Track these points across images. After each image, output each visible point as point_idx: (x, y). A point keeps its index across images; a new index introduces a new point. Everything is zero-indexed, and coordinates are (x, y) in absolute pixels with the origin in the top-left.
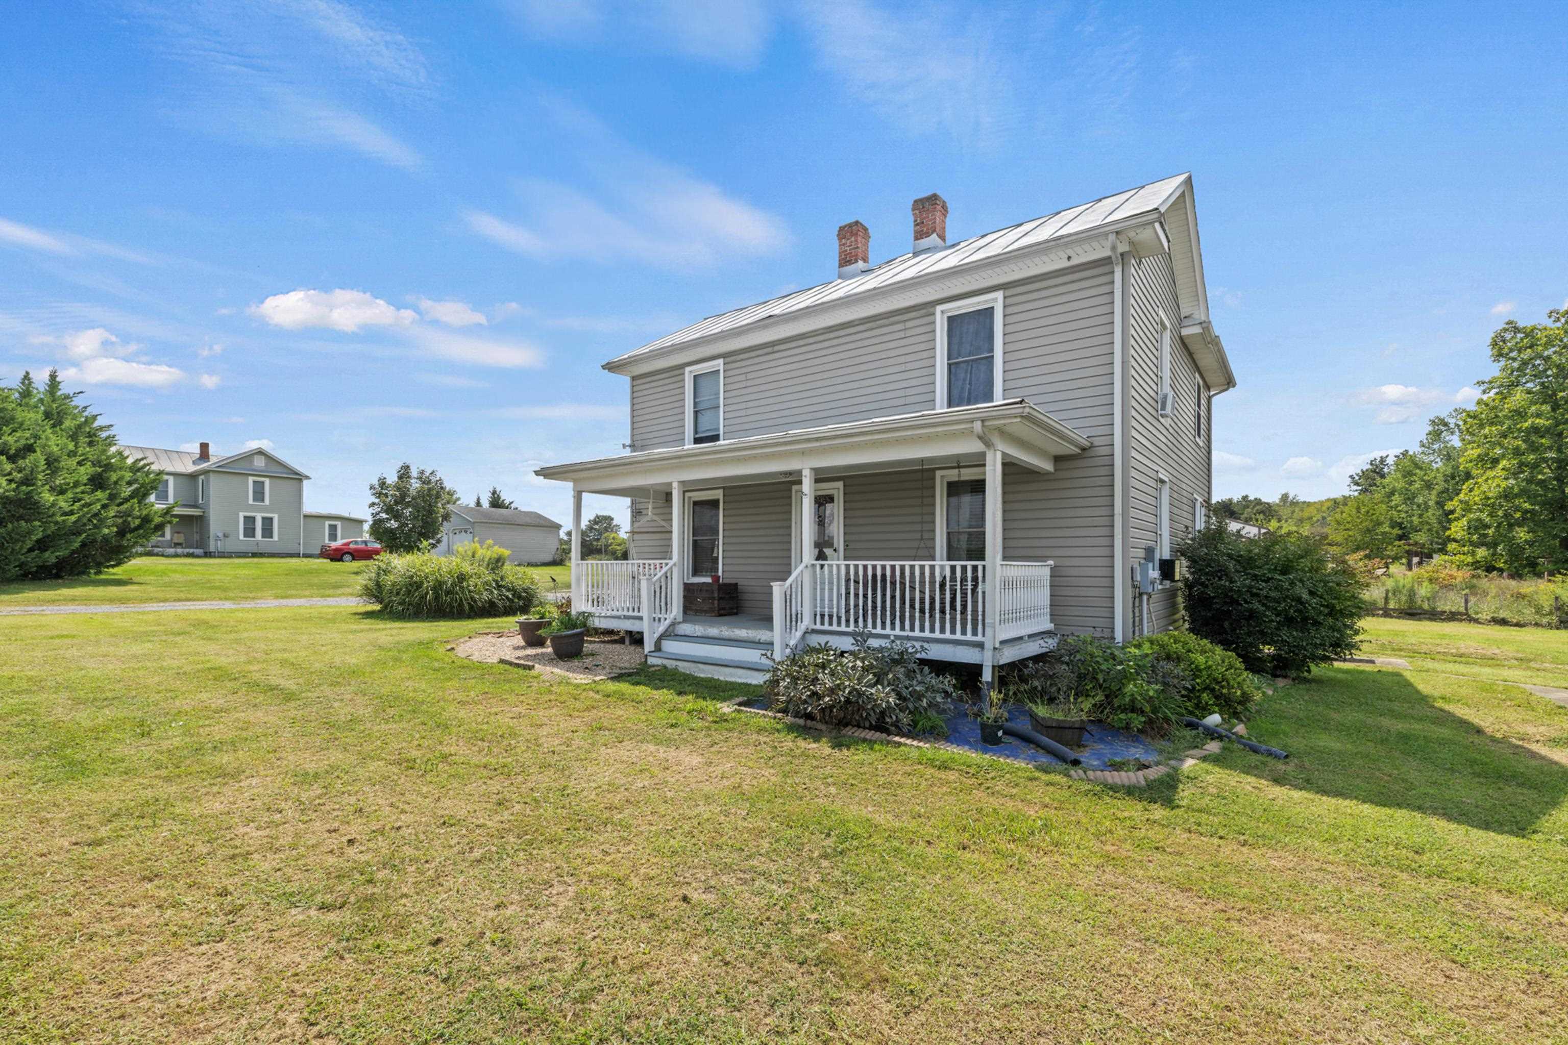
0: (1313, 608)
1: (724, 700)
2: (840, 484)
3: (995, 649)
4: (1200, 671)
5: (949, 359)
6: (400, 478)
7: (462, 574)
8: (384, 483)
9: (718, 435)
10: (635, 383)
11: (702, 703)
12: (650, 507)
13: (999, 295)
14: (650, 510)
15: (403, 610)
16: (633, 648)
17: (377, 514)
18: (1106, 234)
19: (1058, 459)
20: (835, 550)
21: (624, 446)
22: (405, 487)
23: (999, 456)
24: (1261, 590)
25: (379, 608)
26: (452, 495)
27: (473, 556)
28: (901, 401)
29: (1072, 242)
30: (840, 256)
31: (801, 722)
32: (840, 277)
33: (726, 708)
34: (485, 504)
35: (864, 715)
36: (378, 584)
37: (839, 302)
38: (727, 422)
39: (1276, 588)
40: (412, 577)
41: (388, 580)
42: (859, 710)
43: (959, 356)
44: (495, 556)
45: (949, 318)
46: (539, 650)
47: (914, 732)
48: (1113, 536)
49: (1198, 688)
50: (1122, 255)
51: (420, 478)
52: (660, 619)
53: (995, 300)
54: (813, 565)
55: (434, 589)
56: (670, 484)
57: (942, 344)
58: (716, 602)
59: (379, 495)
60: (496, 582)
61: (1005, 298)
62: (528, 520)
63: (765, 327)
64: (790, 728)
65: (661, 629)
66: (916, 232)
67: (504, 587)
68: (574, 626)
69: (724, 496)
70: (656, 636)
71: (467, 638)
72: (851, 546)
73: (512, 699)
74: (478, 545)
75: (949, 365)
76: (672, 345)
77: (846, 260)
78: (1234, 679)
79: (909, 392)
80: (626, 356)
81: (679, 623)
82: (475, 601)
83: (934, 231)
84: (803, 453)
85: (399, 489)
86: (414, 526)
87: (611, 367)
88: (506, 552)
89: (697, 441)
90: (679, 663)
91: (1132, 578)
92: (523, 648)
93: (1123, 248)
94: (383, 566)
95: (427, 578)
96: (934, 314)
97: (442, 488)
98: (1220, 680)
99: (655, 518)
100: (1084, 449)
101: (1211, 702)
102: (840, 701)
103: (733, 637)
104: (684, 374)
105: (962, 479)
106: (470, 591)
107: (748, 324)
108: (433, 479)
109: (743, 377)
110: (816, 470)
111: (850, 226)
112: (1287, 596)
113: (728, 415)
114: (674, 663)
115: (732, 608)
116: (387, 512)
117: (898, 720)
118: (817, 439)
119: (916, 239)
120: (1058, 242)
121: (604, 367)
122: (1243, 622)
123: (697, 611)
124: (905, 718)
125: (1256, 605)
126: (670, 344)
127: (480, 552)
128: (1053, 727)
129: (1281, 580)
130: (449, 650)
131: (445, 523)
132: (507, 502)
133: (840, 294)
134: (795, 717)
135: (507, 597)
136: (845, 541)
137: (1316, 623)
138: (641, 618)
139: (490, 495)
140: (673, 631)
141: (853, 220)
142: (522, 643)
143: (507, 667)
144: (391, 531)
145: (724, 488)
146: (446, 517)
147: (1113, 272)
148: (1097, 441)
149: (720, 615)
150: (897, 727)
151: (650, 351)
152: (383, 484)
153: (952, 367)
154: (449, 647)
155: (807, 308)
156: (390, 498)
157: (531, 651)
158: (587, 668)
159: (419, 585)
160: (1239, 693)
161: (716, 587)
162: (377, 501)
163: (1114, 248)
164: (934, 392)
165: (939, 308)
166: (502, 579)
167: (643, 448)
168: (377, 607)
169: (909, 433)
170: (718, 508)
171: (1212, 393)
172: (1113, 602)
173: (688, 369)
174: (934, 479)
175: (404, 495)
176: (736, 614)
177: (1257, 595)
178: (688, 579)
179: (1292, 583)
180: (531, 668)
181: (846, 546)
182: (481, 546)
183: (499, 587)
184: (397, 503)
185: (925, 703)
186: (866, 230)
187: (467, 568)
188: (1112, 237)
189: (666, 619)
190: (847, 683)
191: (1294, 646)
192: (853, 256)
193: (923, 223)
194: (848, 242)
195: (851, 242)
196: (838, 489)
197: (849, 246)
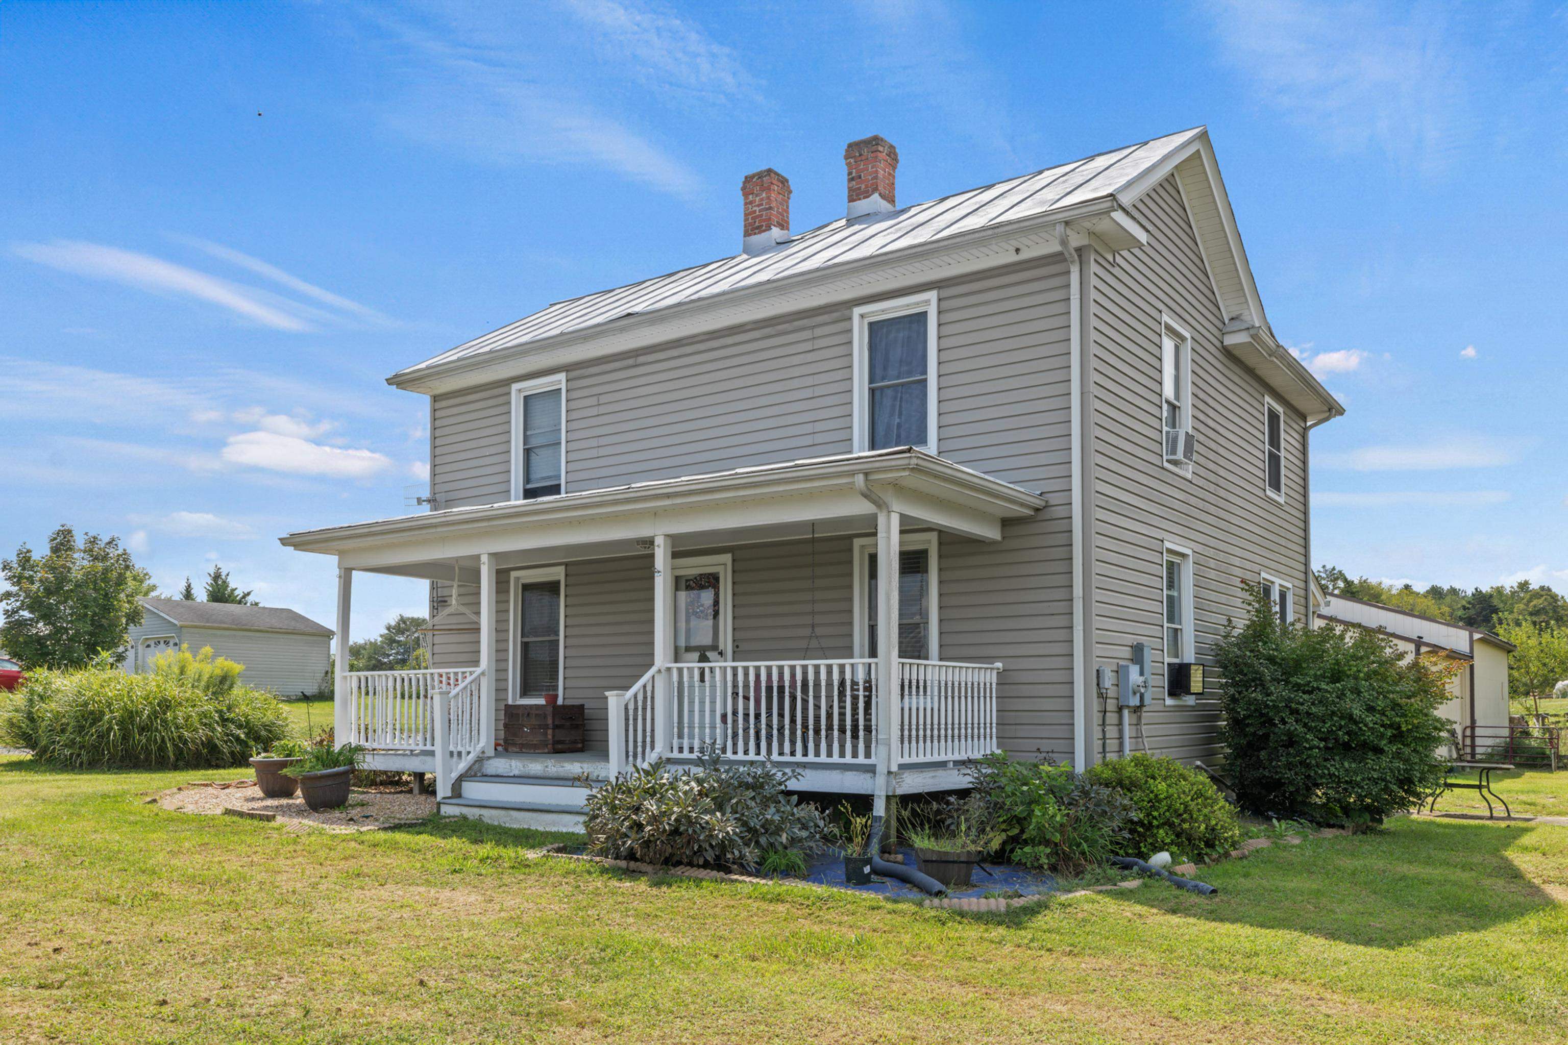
0: (1370, 729)
1: (533, 847)
2: (727, 558)
3: (889, 773)
4: (1159, 801)
5: (871, 381)
6: (55, 550)
7: (166, 700)
8: (28, 560)
9: (559, 486)
10: (438, 405)
11: (502, 851)
12: (454, 592)
13: (932, 295)
14: (454, 596)
15: (72, 755)
16: (423, 797)
17: (15, 612)
18: (1054, 224)
19: (1007, 523)
20: (721, 654)
21: (419, 501)
22: (64, 566)
23: (895, 520)
24: (1302, 704)
25: (29, 757)
26: (141, 582)
27: (182, 672)
28: (808, 441)
29: (1014, 232)
30: (746, 220)
31: (623, 864)
32: (745, 251)
33: (532, 855)
34: (201, 595)
35: (696, 848)
36: (31, 718)
37: (722, 298)
38: (572, 467)
39: (1320, 702)
40: (86, 704)
41: (47, 710)
42: (689, 842)
43: (883, 379)
44: (218, 672)
45: (871, 325)
46: (284, 801)
47: (761, 870)
48: (1072, 627)
49: (1155, 823)
50: (1079, 250)
51: (89, 551)
52: (460, 754)
53: (927, 302)
54: (669, 669)
55: (121, 723)
56: (477, 558)
57: (861, 362)
58: (550, 732)
59: (18, 580)
60: (220, 712)
61: (939, 300)
62: (275, 623)
63: (622, 330)
64: (604, 871)
65: (462, 766)
66: (850, 190)
67: (232, 721)
68: (336, 763)
69: (566, 575)
70: (454, 775)
71: (175, 790)
72: (744, 647)
73: (243, 849)
74: (188, 655)
75: (872, 391)
76: (491, 352)
77: (754, 226)
78: (1199, 810)
79: (819, 426)
80: (423, 366)
81: (489, 758)
82: (185, 742)
83: (875, 190)
84: (655, 514)
85: (53, 569)
86: (77, 631)
87: (399, 381)
88: (237, 668)
89: (529, 493)
90: (484, 812)
91: (1098, 685)
92: (262, 799)
93: (1076, 240)
94: (39, 689)
95: (109, 705)
96: (850, 319)
97: (127, 567)
98: (1181, 811)
99: (463, 609)
100: (1037, 510)
101: (1168, 841)
102: (665, 830)
103: (562, 774)
104: (509, 393)
106: (177, 728)
107: (598, 325)
108: (113, 553)
109: (593, 401)
110: (673, 539)
111: (760, 175)
112: (1333, 713)
113: (572, 456)
114: (477, 812)
115: (575, 742)
116: (31, 609)
117: (742, 857)
118: (668, 496)
119: (851, 200)
120: (996, 231)
121: (390, 381)
122: (1281, 750)
123: (522, 746)
124: (751, 854)
125: (1292, 725)
126: (487, 349)
127: (193, 668)
128: (932, 861)
129: (1327, 691)
130: (149, 802)
131: (131, 627)
132: (239, 593)
133: (723, 286)
134: (616, 859)
135: (238, 739)
136: (734, 641)
137: (1378, 751)
138: (432, 753)
139: (210, 581)
140: (480, 770)
141: (764, 167)
142: (260, 794)
143: (235, 818)
144: (40, 640)
145: (566, 565)
146: (134, 617)
147: (1069, 272)
148: (1054, 499)
149: (557, 751)
150: (742, 865)
151: (459, 360)
152: (25, 560)
153: (878, 393)
154: (148, 799)
155: (679, 304)
156: (37, 585)
157: (270, 802)
158: (351, 819)
159: (96, 717)
160: (1203, 827)
161: (550, 710)
162: (15, 589)
163: (1064, 242)
164: (851, 427)
165: (857, 311)
166: (229, 709)
167: (450, 503)
168: (27, 755)
169: (781, 488)
170: (559, 594)
171: (1309, 424)
172: (1073, 718)
173: (515, 387)
174: (850, 550)
175: (62, 579)
176: (581, 750)
177: (1297, 712)
178: (514, 699)
179: (1341, 696)
180: (269, 819)
181: (736, 647)
182: (194, 656)
183: (224, 721)
184: (49, 592)
185: (784, 838)
186: (784, 181)
187: (173, 691)
188: (1060, 228)
189: (469, 753)
190: (675, 809)
191: (1346, 782)
192: (764, 221)
193: (860, 177)
194: (757, 199)
195: (762, 200)
196: (725, 565)
197: (759, 206)
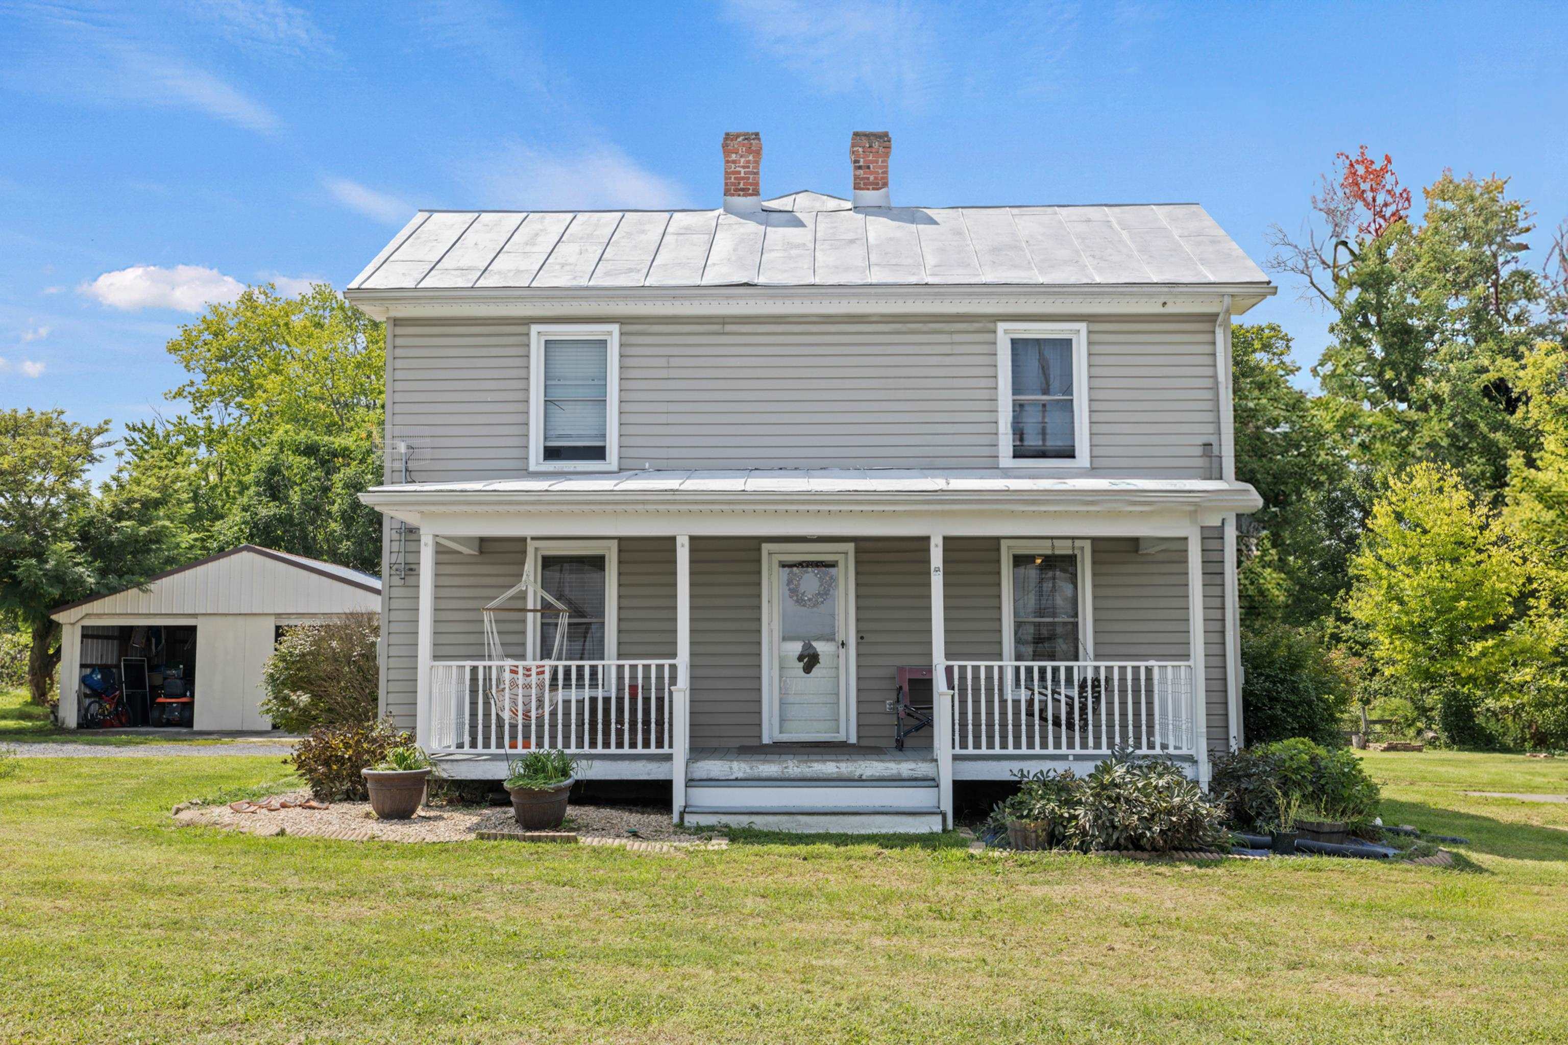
2: (848, 548)
5: (1014, 394)
13: (1080, 327)
30: (727, 179)
38: (628, 430)
43: (1027, 392)
45: (1013, 340)
48: (1224, 632)
53: (1074, 332)
57: (1005, 374)
61: (1088, 332)
66: (856, 177)
69: (620, 551)
72: (869, 638)
75: (1013, 402)
77: (737, 187)
89: (554, 454)
96: (992, 331)
104: (526, 335)
105: (1057, 552)
109: (662, 362)
111: (744, 136)
119: (857, 188)
136: (858, 632)
141: (750, 130)
147: (1213, 333)
153: (1019, 405)
165: (1000, 326)
172: (1226, 709)
173: (535, 329)
174: (998, 550)
181: (860, 638)
188: (1228, 299)
192: (751, 184)
193: (869, 167)
194: (742, 160)
195: (748, 162)
196: (846, 553)
197: (744, 167)
